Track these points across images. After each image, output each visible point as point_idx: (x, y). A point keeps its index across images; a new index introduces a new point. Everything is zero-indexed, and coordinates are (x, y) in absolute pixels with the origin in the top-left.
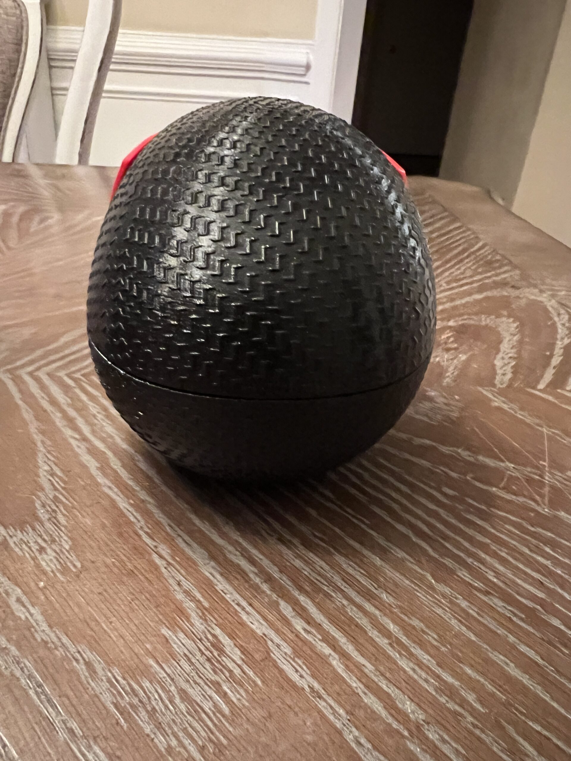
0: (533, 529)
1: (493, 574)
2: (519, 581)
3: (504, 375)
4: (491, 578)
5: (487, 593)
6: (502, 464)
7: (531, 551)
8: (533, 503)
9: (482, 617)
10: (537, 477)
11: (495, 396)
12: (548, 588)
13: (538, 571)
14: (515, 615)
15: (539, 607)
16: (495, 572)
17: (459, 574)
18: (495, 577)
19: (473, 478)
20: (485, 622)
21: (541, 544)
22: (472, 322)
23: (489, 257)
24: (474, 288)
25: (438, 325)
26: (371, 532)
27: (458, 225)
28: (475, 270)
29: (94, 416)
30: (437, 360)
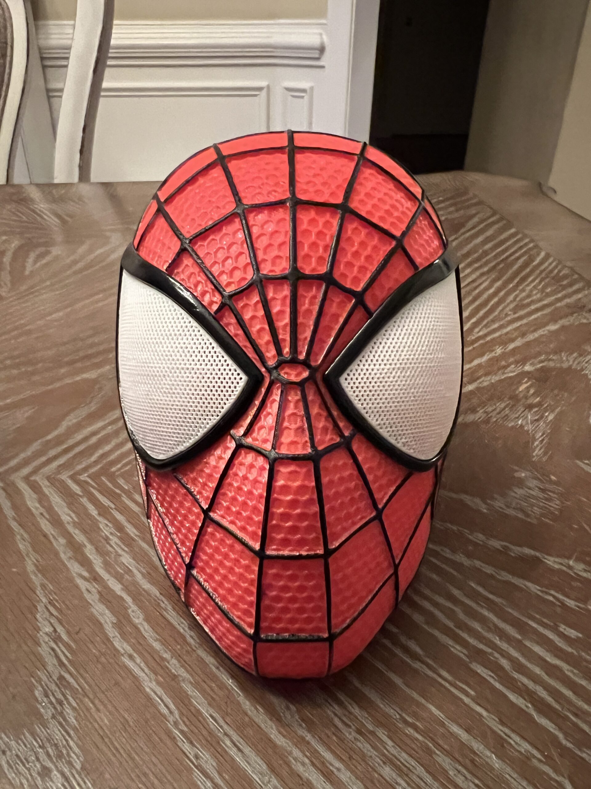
22: (552, 364)
23: (556, 271)
24: (546, 315)
25: (512, 372)
26: (478, 709)
27: (513, 230)
28: (542, 290)
29: (107, 539)
30: (520, 422)
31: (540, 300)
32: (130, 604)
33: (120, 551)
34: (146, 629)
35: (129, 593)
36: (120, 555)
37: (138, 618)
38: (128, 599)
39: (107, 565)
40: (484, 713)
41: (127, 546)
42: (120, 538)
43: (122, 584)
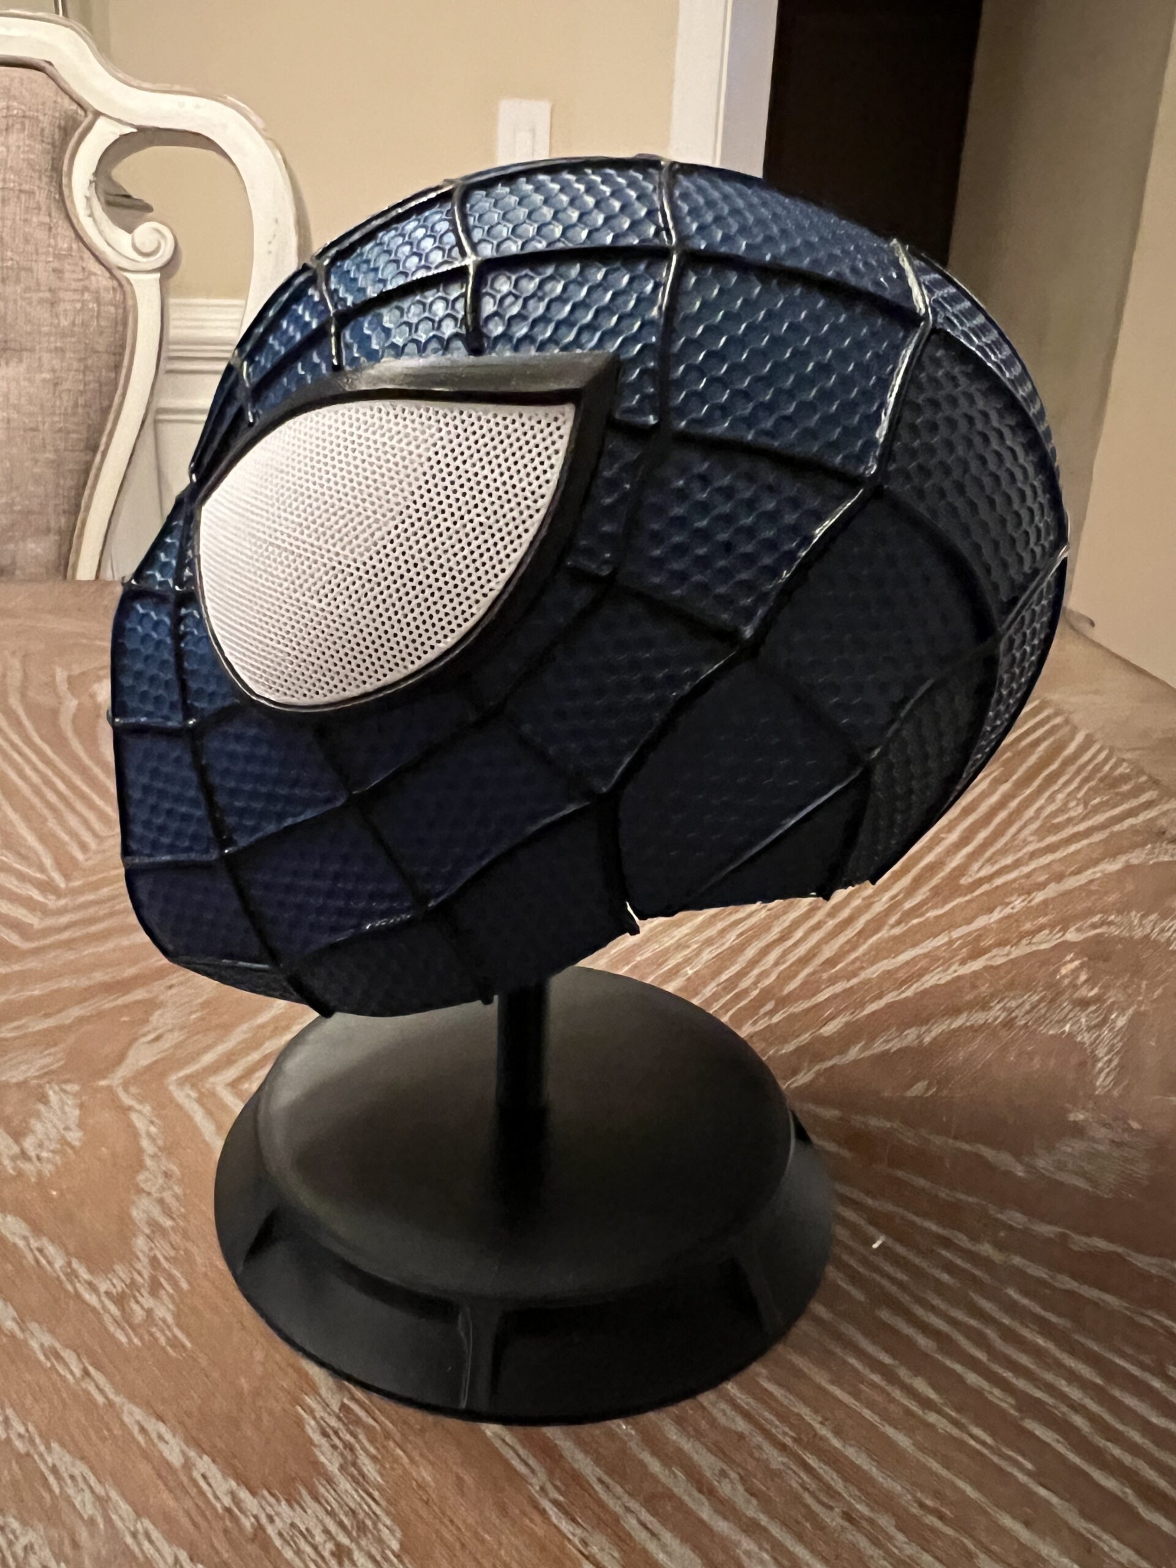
22: (1115, 931)
23: (1107, 768)
24: (1096, 844)
25: (1045, 942)
26: (1043, 1492)
28: (1085, 801)
30: (1067, 1028)
31: (1084, 818)
40: (1054, 1500)
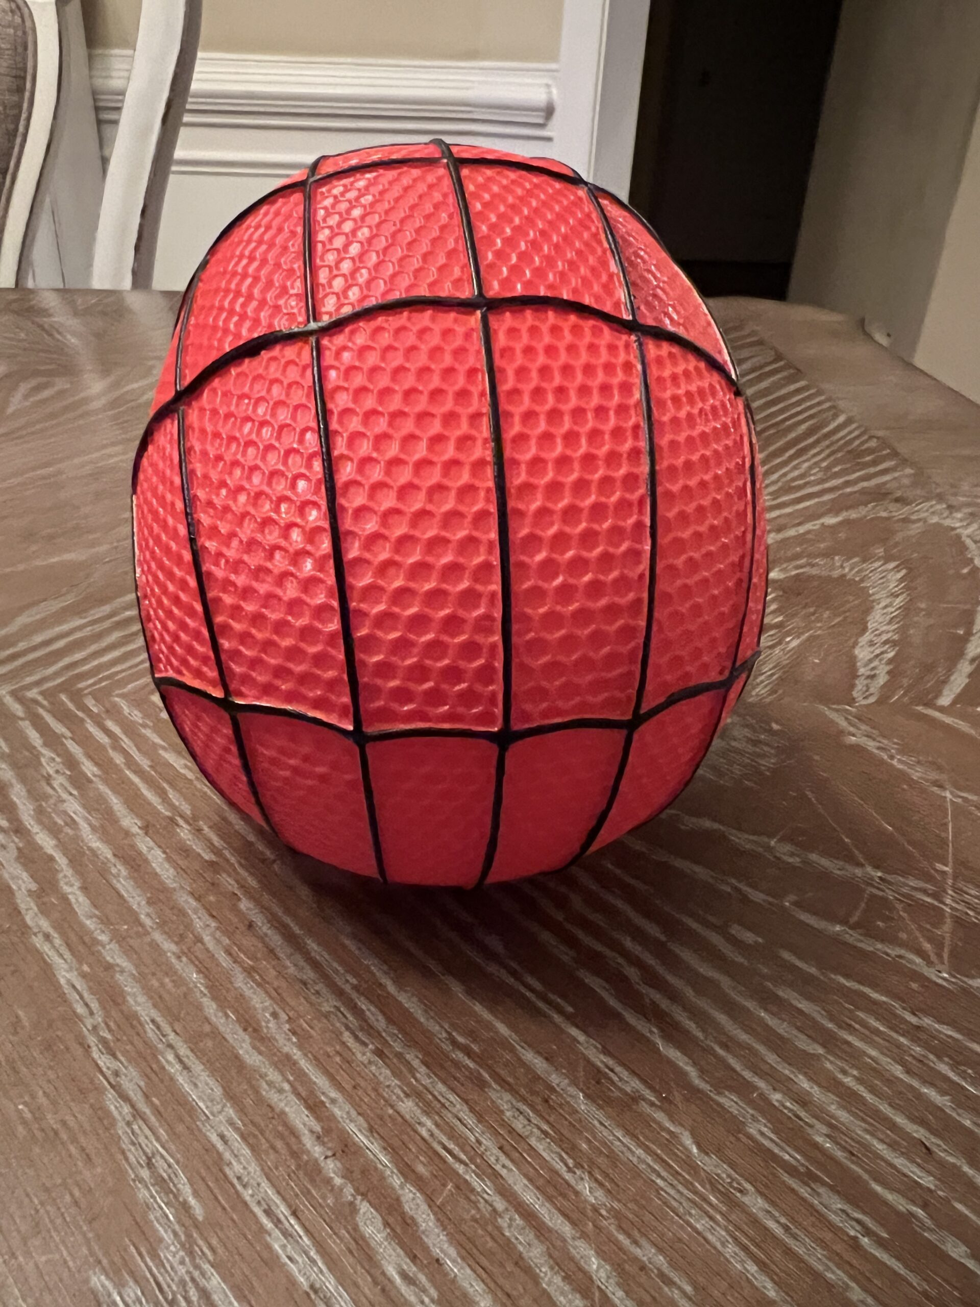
0: (913, 1020)
1: (824, 1129)
2: (880, 1147)
3: (872, 677)
4: (819, 1139)
5: (808, 1178)
6: (858, 872)
7: (908, 1072)
8: (918, 960)
9: (795, 1237)
10: (929, 900)
11: (850, 724)
12: (942, 1164)
13: (922, 1122)
14: (868, 1232)
15: (920, 1212)
16: (830, 1126)
17: (752, 1131)
18: (828, 1136)
19: (796, 904)
20: (801, 1251)
21: (931, 1057)
22: (816, 572)
23: (857, 443)
24: (824, 503)
27: (802, 383)
28: (828, 468)
29: (48, 779)
31: (821, 482)
32: (64, 867)
33: (65, 796)
34: (80, 902)
35: (65, 852)
36: (63, 801)
37: (72, 886)
38: (62, 861)
39: (40, 813)
41: (77, 788)
42: (71, 779)
43: (58, 840)
